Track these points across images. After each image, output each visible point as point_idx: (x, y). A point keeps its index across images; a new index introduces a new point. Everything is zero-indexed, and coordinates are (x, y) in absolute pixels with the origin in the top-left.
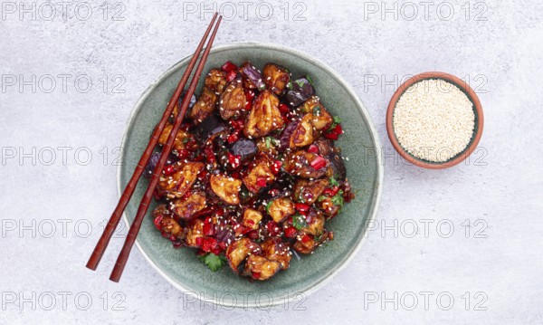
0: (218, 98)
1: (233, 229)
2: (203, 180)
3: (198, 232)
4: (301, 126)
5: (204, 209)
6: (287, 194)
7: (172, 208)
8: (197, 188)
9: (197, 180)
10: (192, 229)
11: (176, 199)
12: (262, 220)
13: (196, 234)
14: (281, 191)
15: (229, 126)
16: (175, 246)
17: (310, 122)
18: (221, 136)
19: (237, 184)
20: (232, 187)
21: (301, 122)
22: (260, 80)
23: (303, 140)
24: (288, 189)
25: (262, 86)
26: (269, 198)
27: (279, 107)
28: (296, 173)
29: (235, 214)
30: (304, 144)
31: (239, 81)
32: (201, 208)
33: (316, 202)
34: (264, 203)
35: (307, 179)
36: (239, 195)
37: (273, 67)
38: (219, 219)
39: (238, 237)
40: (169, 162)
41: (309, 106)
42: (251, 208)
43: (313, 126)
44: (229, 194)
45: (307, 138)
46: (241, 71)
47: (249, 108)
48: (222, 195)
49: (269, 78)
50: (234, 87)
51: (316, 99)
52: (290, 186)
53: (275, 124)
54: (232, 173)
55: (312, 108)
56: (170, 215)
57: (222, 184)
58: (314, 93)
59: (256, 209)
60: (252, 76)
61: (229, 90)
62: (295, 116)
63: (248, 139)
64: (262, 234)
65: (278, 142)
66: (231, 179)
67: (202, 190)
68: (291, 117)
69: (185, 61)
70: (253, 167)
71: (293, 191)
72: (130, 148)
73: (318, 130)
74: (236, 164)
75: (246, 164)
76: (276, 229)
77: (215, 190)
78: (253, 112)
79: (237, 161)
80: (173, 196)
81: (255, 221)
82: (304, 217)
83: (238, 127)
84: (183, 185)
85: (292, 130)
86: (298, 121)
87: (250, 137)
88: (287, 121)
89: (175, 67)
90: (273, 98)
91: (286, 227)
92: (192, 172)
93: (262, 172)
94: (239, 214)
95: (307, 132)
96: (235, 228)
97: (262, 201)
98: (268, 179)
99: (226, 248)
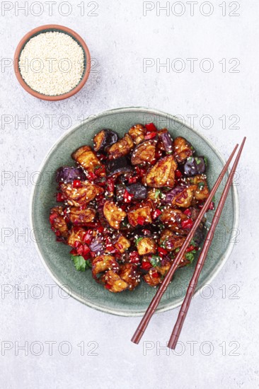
0: (135, 146)
1: (105, 246)
2: (98, 201)
3: (79, 237)
4: (186, 192)
5: (90, 223)
6: (155, 237)
7: (68, 212)
8: (92, 205)
9: (94, 199)
10: (75, 233)
11: (74, 206)
12: (129, 248)
13: (77, 238)
14: (152, 233)
15: (134, 170)
16: (57, 240)
17: (194, 192)
18: (125, 175)
19: (123, 215)
20: (118, 215)
21: (187, 189)
22: (170, 147)
23: (183, 202)
24: (157, 234)
25: (170, 151)
26: (141, 234)
27: (175, 172)
28: (168, 225)
29: (111, 235)
30: (182, 205)
31: (156, 141)
32: (88, 221)
33: (174, 251)
34: (136, 237)
35: (174, 232)
36: (121, 223)
37: (183, 141)
38: (98, 234)
39: (107, 253)
40: (79, 178)
41: (198, 180)
42: (124, 236)
43: (194, 196)
44: (114, 220)
45: (186, 202)
46: (159, 134)
47: (153, 164)
48: (109, 218)
49: (177, 148)
50: (150, 143)
51: (204, 177)
52: (159, 232)
53: (168, 183)
54: (122, 205)
55: (199, 182)
56: (63, 216)
57: (112, 211)
58: (205, 172)
59: (128, 239)
60: (165, 141)
61: (145, 145)
62: (184, 183)
63: (144, 185)
64: (124, 258)
65: (163, 196)
66: (120, 210)
67: (95, 208)
68: (181, 182)
69: (122, 110)
70: (139, 207)
71: (160, 236)
72: (55, 156)
73: (196, 200)
74: (128, 200)
75: (135, 203)
76: (137, 259)
77: (105, 213)
78: (155, 168)
79: (130, 198)
80: (72, 204)
81: (124, 247)
82: (161, 259)
83: (139, 173)
84: (83, 199)
85: (179, 191)
86: (185, 187)
87: (146, 185)
88: (177, 184)
89: (114, 111)
90: (174, 163)
91: (145, 260)
92: (94, 192)
93: (144, 213)
94: (114, 237)
95: (188, 198)
96: (108, 246)
97: (135, 235)
98: (147, 220)
99: (95, 257)
